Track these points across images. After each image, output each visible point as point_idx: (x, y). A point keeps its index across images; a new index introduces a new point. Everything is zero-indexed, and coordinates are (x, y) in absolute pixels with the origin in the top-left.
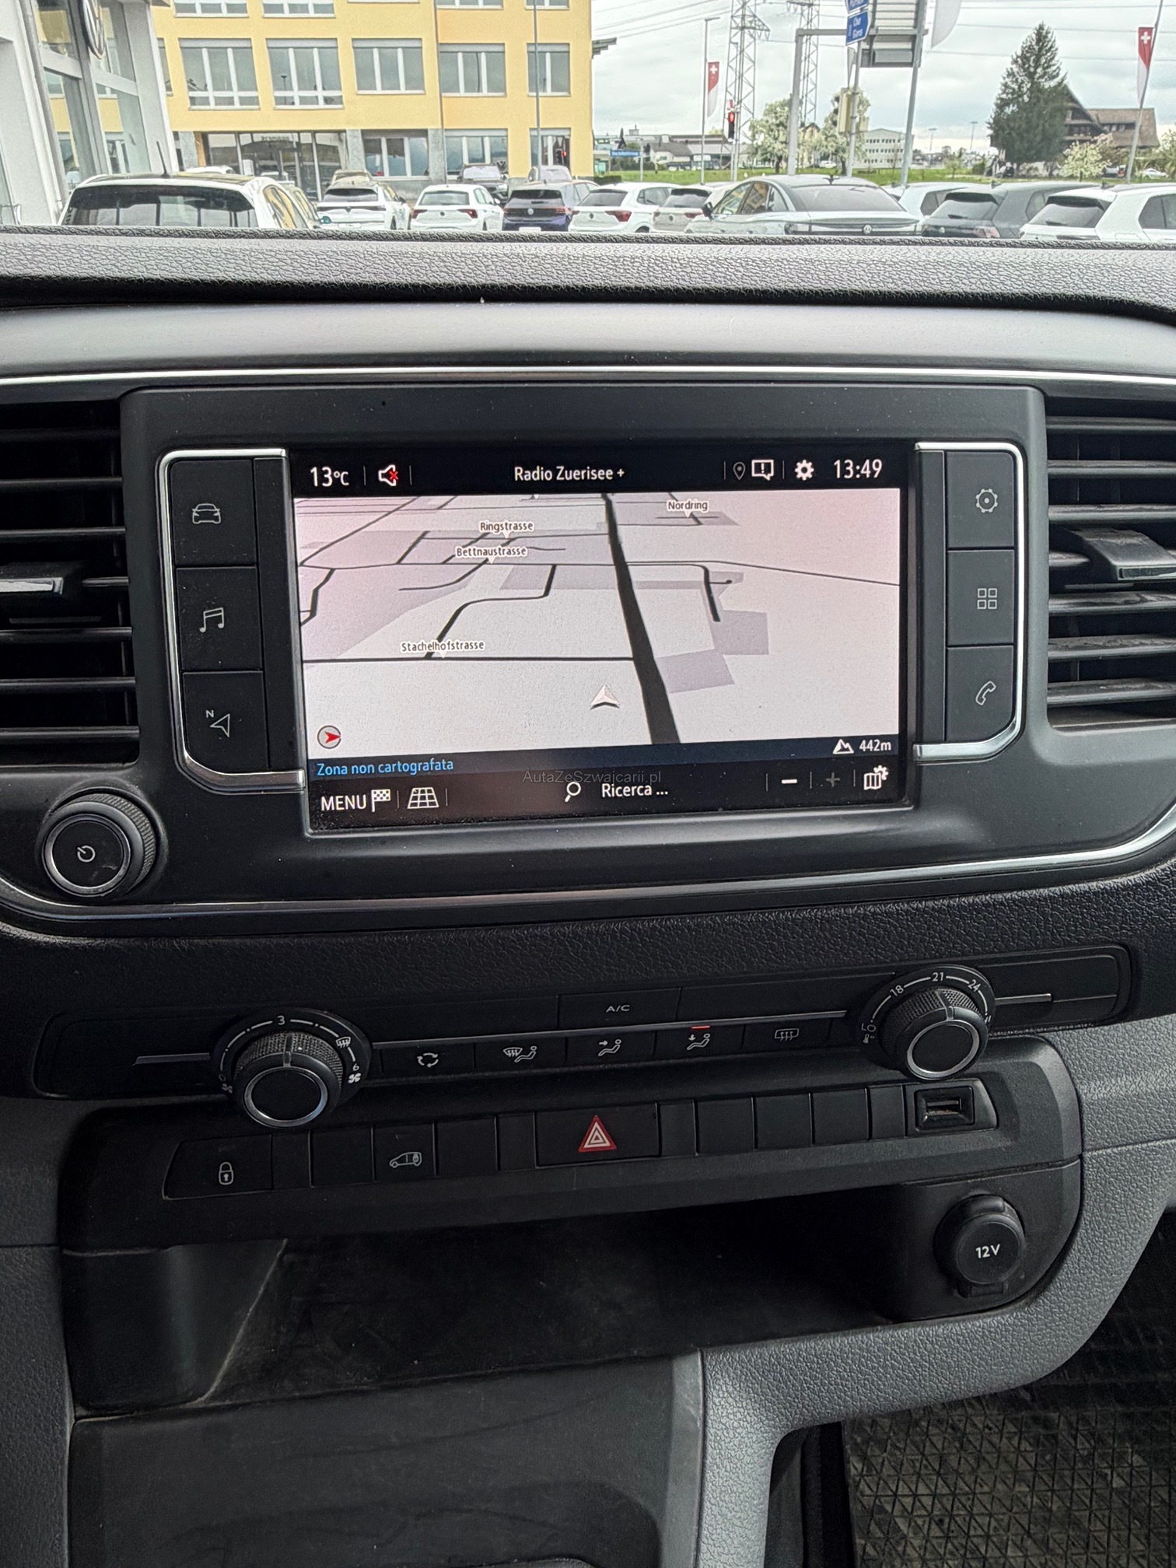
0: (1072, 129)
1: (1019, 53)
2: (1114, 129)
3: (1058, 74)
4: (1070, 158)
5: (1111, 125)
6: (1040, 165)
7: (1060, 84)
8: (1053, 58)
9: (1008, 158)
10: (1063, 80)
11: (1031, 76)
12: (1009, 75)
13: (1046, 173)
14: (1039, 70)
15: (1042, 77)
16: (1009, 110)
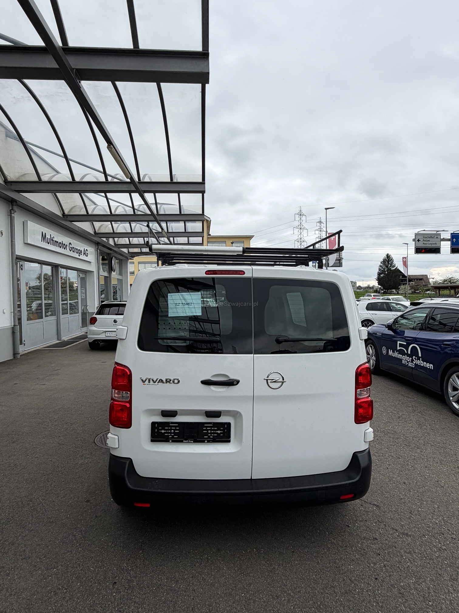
0: (402, 281)
1: (382, 261)
2: (416, 280)
3: (395, 266)
4: (401, 288)
5: (415, 279)
6: (394, 290)
7: (396, 269)
8: (393, 262)
9: (384, 289)
10: (397, 268)
11: (387, 267)
12: (380, 266)
13: (396, 293)
14: (389, 265)
15: (390, 267)
16: (382, 276)
